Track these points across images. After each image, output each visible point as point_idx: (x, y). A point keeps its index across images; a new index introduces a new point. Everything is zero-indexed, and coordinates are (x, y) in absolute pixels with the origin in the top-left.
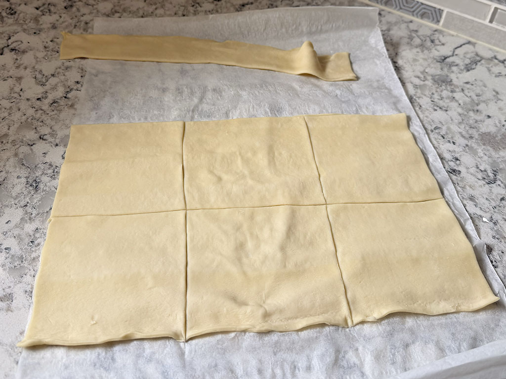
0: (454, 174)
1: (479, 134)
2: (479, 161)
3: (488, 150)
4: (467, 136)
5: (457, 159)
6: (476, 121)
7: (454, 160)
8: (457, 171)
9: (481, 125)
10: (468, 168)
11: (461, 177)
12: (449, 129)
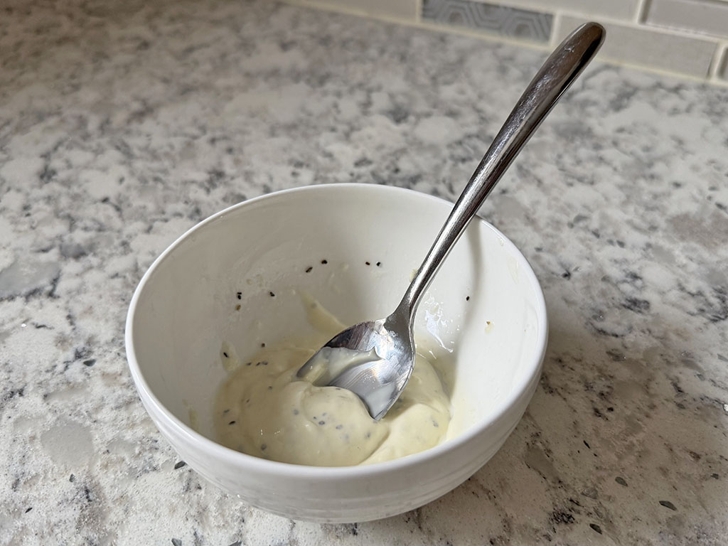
0: (637, 308)
1: (667, 221)
2: (681, 276)
3: (694, 250)
4: (645, 226)
5: (635, 277)
6: (656, 196)
7: (629, 279)
8: (640, 302)
9: (665, 203)
10: (662, 293)
11: (653, 315)
12: (604, 217)
